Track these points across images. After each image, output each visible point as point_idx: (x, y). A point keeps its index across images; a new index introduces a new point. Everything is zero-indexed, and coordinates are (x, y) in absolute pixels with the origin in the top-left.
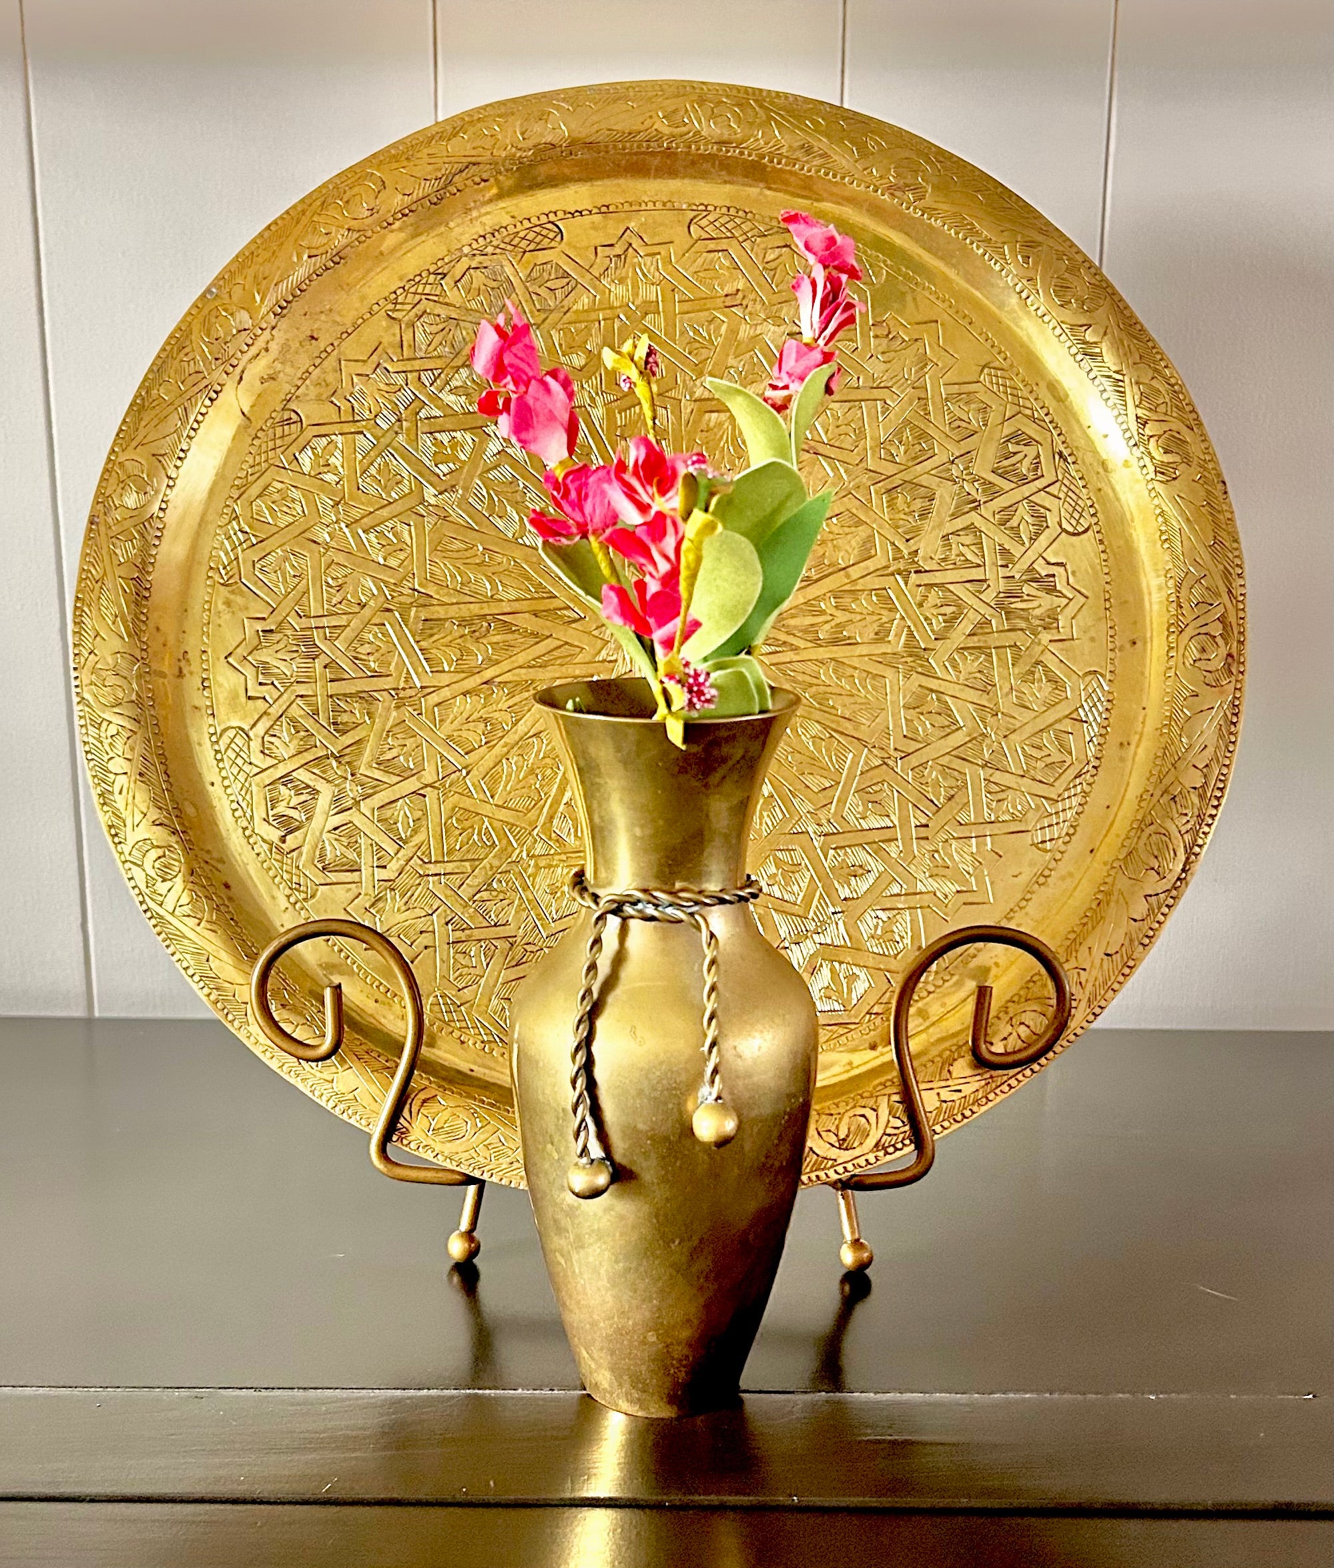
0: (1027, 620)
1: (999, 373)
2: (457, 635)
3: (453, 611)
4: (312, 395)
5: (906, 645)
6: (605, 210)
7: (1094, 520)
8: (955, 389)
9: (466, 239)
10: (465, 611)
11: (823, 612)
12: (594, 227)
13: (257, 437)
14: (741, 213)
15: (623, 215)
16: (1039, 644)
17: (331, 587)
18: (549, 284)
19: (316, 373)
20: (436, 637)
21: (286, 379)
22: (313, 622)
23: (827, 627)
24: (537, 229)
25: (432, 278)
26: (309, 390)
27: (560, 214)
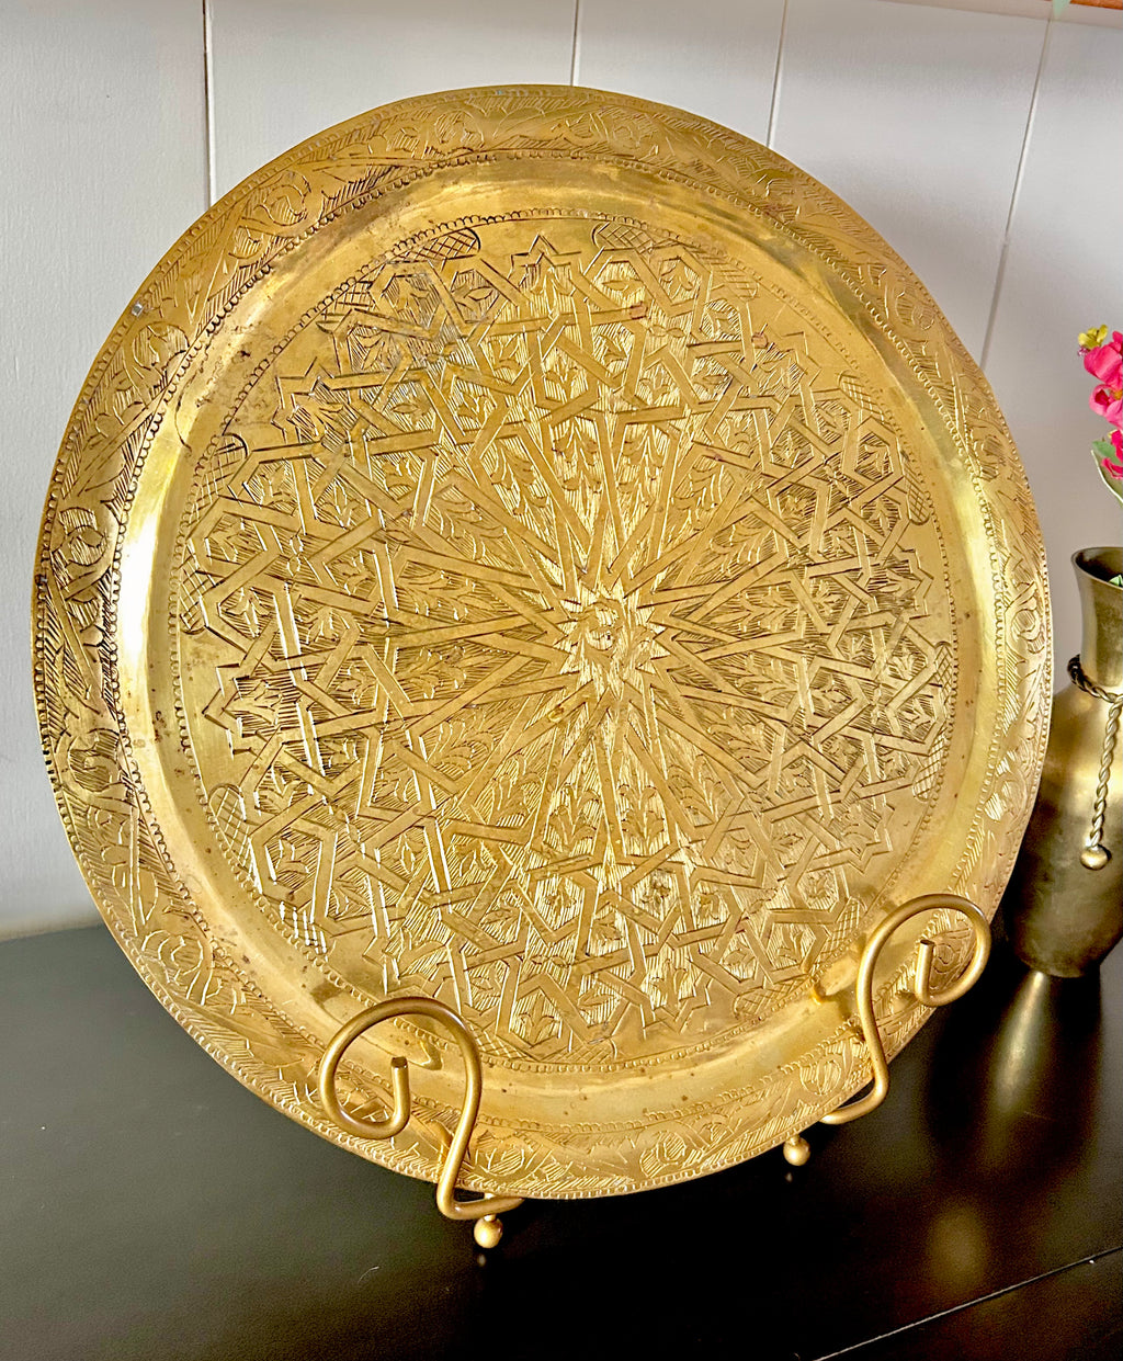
0: (891, 601)
1: (853, 381)
2: (433, 662)
3: (425, 638)
4: (252, 417)
5: (807, 633)
6: (516, 217)
7: (932, 510)
8: (822, 396)
9: (388, 245)
10: (436, 637)
11: (741, 609)
12: (509, 235)
13: (200, 466)
14: (637, 224)
15: (534, 223)
16: (903, 622)
17: (303, 624)
18: (472, 294)
19: (253, 392)
20: (414, 666)
21: (222, 400)
22: (289, 664)
23: (746, 621)
24: (456, 236)
25: (359, 287)
26: (249, 413)
27: (475, 220)
